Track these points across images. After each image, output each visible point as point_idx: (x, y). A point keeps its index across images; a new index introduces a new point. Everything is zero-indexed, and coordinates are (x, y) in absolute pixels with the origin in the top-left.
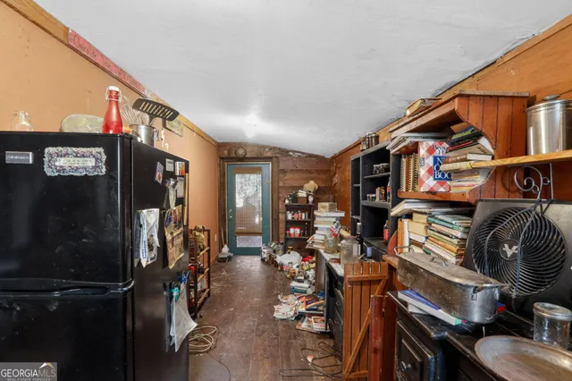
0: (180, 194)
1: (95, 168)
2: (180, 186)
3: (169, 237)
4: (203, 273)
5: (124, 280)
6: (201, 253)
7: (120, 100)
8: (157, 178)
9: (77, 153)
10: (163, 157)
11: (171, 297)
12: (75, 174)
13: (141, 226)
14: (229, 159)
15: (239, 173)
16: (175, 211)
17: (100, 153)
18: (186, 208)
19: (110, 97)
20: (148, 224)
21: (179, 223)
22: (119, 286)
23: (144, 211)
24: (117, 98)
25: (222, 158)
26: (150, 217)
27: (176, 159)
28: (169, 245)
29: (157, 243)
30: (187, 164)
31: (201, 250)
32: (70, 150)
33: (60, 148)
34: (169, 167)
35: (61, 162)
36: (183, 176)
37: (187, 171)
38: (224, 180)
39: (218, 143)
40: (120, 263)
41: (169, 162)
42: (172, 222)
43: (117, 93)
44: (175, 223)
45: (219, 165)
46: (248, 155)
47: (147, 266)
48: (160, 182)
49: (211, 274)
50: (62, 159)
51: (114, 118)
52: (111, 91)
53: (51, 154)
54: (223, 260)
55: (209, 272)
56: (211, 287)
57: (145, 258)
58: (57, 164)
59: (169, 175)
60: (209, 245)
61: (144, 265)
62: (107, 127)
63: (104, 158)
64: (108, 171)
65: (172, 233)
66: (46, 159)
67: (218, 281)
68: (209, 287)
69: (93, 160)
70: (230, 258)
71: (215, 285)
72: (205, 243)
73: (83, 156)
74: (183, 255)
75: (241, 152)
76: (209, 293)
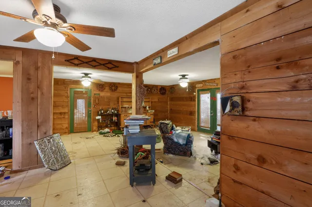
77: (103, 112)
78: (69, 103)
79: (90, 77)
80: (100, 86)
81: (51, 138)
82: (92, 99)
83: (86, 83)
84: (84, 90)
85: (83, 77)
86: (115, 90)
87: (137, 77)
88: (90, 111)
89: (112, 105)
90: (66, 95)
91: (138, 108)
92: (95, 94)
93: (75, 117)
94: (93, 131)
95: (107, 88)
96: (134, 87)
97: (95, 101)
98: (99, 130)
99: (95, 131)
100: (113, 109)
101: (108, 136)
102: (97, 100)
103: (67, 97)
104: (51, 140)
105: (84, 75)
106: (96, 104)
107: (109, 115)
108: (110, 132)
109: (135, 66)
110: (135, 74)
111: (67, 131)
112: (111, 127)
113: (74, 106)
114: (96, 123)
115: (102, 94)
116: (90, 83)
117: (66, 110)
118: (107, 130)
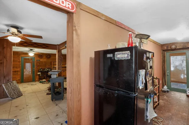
0: (151, 65)
1: (127, 57)
2: (151, 62)
3: (148, 80)
4: (156, 95)
5: (135, 92)
6: (156, 87)
7: (132, 36)
8: (144, 59)
9: (122, 53)
10: (146, 52)
11: (148, 102)
12: (122, 59)
13: (140, 75)
14: (167, 50)
15: (172, 56)
16: (150, 71)
17: (128, 53)
18: (153, 70)
19: (129, 36)
20: (142, 75)
21: (151, 75)
22: (133, 94)
23: (141, 70)
24: (131, 35)
25: (163, 50)
26: (142, 72)
27: (150, 52)
28: (148, 83)
29: (144, 82)
30: (153, 53)
31: (156, 86)
32: (121, 52)
33: (118, 52)
34: (148, 56)
35: (119, 56)
36: (152, 58)
37: (153, 56)
38: (165, 59)
39: (161, 45)
40: (134, 86)
41: (148, 54)
42: (149, 75)
43: (131, 34)
44: (150, 75)
45: (162, 53)
46: (178, 48)
47: (141, 89)
48: (145, 60)
49: (160, 97)
50: (119, 55)
51: (131, 42)
52: (129, 34)
53: (116, 54)
54: (164, 92)
55: (159, 95)
56: (160, 102)
57: (141, 86)
58: (118, 56)
59: (148, 58)
60: (159, 85)
61: (140, 88)
62: (129, 45)
63: (130, 54)
64: (131, 58)
65: (148, 79)
66: (115, 56)
67: (163, 100)
68: (159, 101)
69: (127, 55)
70: (168, 91)
71: (161, 101)
72: (157, 84)
73: (124, 54)
74: (152, 87)
75: (173, 47)
76: (158, 104)
77: (42, 70)
78: (21, 65)
79: (34, 51)
80: (40, 55)
81: (12, 83)
82: (35, 63)
83: (31, 54)
84: (30, 58)
85: (29, 51)
86: (49, 58)
87: (58, 52)
88: (34, 70)
89: (47, 66)
90: (19, 61)
91: (59, 67)
92: (37, 60)
93: (24, 74)
94: (36, 81)
95: (44, 57)
96: (57, 56)
97: (37, 64)
98: (39, 80)
99: (37, 81)
100: (48, 68)
101: (44, 83)
102: (38, 64)
103: (20, 62)
104: (12, 84)
105: (30, 50)
106: (38, 66)
107: (46, 72)
108: (46, 81)
109: (57, 46)
110: (57, 50)
111: (19, 82)
112: (47, 78)
113: (24, 67)
114: (38, 77)
115: (41, 60)
116: (33, 54)
117: (18, 70)
118: (44, 80)
